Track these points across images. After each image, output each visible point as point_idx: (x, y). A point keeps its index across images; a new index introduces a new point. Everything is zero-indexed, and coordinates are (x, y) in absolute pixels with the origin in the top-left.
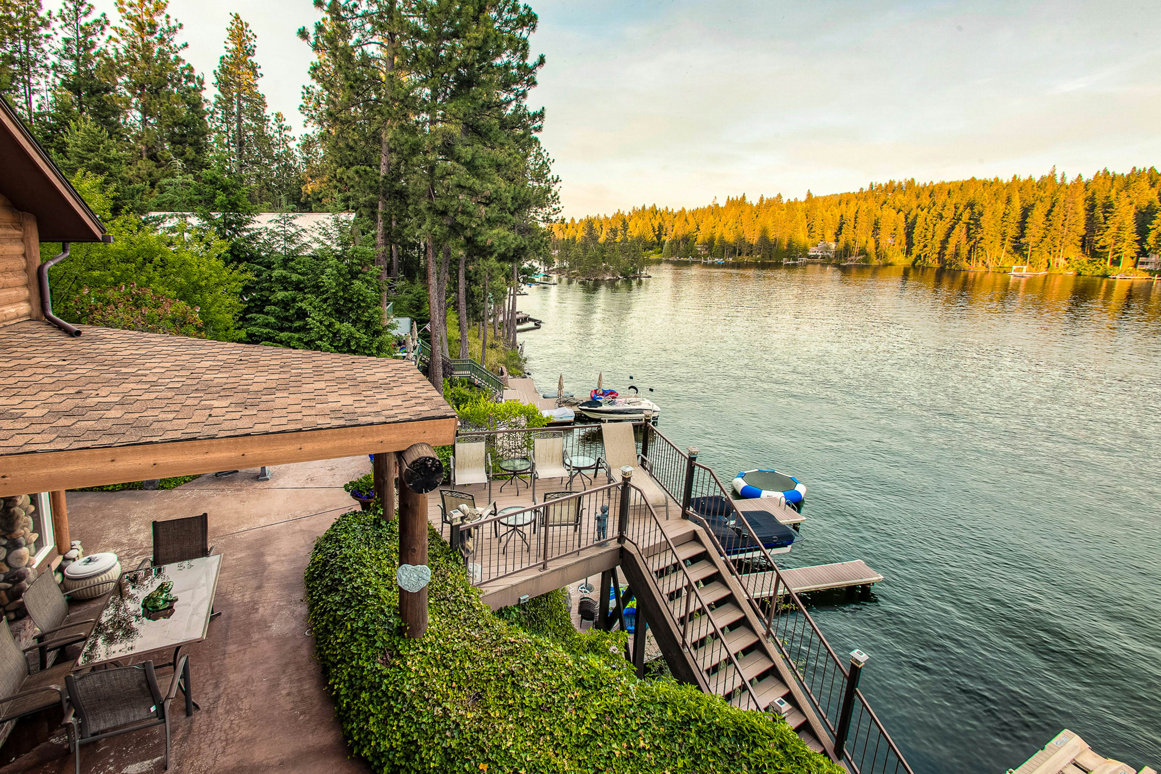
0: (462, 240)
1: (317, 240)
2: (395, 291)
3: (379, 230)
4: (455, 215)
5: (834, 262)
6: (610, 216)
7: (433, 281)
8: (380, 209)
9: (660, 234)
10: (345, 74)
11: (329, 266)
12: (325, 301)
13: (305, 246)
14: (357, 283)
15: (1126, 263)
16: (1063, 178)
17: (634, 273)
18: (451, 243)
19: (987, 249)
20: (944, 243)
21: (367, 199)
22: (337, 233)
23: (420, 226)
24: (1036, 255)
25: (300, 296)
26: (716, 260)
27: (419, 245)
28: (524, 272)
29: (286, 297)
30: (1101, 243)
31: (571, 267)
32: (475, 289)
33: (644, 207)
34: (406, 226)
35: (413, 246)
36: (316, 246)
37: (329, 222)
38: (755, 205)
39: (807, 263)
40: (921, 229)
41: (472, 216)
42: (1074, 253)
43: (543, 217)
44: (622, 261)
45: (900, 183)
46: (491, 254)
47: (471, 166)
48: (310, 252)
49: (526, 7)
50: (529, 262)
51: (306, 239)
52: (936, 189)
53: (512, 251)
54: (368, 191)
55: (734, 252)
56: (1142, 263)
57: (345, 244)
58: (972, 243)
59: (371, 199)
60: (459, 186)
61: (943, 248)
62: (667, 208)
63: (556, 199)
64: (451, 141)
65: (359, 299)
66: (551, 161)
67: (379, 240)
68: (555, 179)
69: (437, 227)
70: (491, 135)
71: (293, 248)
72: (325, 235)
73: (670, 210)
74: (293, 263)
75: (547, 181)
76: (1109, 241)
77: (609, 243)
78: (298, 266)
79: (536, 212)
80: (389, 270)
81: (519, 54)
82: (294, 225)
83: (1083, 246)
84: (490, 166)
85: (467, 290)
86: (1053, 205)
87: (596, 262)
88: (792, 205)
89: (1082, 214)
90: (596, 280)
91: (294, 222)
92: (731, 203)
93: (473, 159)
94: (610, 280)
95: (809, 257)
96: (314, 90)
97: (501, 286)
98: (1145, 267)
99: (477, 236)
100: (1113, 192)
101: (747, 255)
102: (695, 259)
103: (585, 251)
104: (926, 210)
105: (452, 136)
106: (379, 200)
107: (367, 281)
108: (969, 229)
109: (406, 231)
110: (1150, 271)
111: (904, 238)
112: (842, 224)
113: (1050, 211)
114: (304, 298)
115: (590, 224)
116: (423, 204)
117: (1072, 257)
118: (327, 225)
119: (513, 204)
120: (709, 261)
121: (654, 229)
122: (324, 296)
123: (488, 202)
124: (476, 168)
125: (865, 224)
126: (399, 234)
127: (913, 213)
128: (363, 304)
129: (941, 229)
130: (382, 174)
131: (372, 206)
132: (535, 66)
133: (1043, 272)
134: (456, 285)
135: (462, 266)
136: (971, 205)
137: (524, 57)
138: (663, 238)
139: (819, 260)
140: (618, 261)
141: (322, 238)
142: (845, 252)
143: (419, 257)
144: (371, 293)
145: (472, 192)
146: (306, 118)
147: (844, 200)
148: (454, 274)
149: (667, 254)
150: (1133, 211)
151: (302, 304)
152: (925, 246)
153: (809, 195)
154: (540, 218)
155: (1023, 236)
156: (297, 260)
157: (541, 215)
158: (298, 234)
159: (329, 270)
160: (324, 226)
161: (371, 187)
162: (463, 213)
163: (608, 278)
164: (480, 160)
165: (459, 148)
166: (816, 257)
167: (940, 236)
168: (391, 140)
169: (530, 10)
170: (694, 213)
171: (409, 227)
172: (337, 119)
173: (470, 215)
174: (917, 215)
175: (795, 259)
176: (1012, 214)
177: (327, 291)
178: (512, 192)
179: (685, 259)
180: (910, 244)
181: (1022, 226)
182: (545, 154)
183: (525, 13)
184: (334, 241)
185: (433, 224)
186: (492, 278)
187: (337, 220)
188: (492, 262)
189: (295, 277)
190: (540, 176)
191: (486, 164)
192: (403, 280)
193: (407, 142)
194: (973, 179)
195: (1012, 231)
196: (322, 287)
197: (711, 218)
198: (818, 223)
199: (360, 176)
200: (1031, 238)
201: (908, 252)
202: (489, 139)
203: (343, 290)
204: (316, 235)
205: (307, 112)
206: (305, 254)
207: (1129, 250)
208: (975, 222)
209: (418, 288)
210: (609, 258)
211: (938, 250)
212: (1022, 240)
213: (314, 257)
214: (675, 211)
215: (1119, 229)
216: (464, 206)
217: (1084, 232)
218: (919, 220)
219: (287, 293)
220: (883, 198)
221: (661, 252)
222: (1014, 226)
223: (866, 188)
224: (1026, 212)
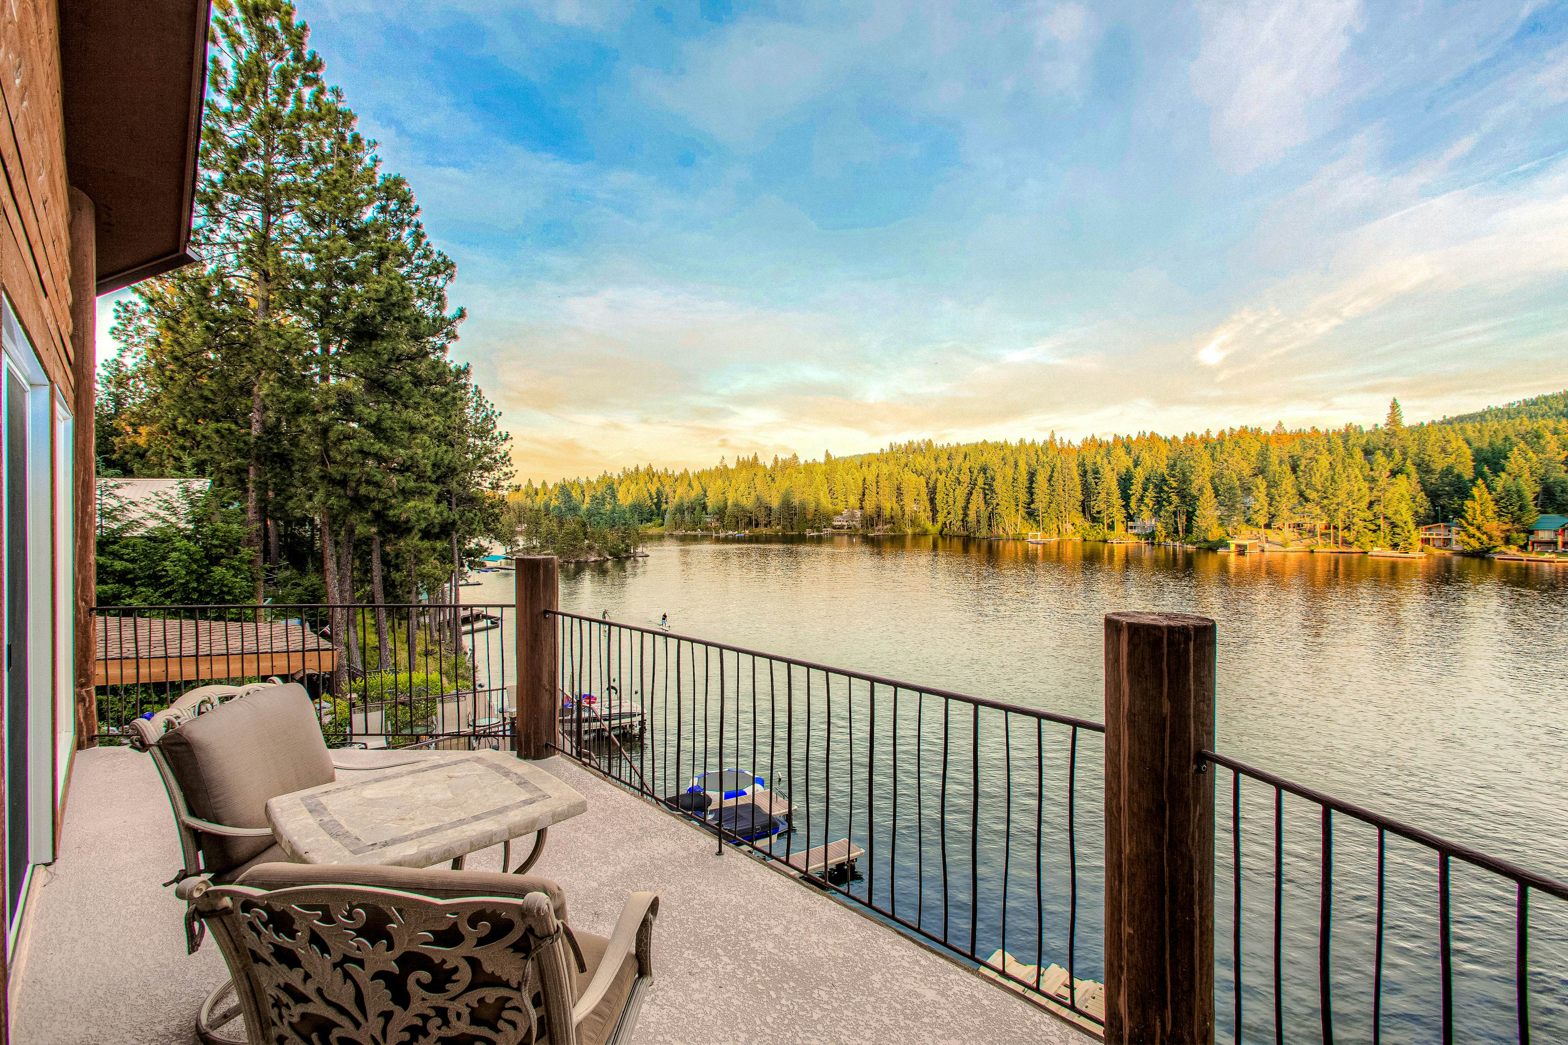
0: (369, 515)
1: (155, 516)
2: (275, 584)
3: (251, 504)
4: (358, 485)
5: (861, 532)
6: (594, 479)
7: (331, 565)
8: (252, 476)
9: (659, 502)
10: (198, 312)
11: (175, 550)
12: (168, 595)
13: (138, 523)
14: (218, 571)
15: (1119, 528)
16: (1062, 443)
17: (626, 551)
18: (353, 518)
19: (1004, 515)
20: (966, 508)
21: (233, 463)
22: (187, 506)
23: (310, 498)
24: (1047, 520)
25: (127, 590)
26: (730, 532)
27: (313, 520)
28: (469, 553)
29: (105, 592)
30: (1096, 509)
31: (542, 546)
32: (396, 576)
33: (637, 469)
34: (291, 498)
35: (302, 521)
36: (152, 524)
37: (174, 493)
38: (769, 467)
39: (833, 534)
40: (942, 494)
41: (380, 487)
42: (1079, 519)
43: (491, 484)
44: (609, 537)
45: (919, 444)
46: (409, 530)
47: (377, 429)
48: (142, 531)
49: (440, 255)
50: (476, 540)
51: (135, 514)
52: (953, 452)
53: (437, 526)
54: (234, 454)
55: (750, 523)
56: (1131, 528)
57: (198, 521)
58: (990, 509)
59: (239, 464)
60: (361, 451)
61: (966, 515)
62: (666, 470)
63: (506, 459)
64: (348, 401)
65: (222, 592)
66: (497, 413)
67: (251, 515)
68: (504, 435)
69: (333, 500)
70: (402, 392)
71: (116, 527)
72: (168, 509)
73: (670, 472)
74: (116, 547)
75: (493, 438)
76: (1103, 506)
77: (590, 514)
78: (124, 551)
79: (482, 476)
80: (266, 551)
81: (433, 304)
82: (115, 497)
83: (1083, 511)
84: (402, 429)
85: (385, 578)
86: (1053, 472)
87: (576, 539)
88: (810, 468)
89: (1077, 479)
90: (577, 562)
91: (117, 492)
92: (743, 465)
93: (379, 420)
94: (595, 561)
95: (834, 527)
96: (137, 309)
97: (433, 571)
98: (1135, 531)
99: (389, 509)
100: (1099, 458)
101: (766, 526)
102: (705, 533)
103: (561, 524)
104: (944, 474)
105: (350, 395)
106: (250, 465)
107: (233, 567)
108: (986, 495)
109: (290, 504)
110: (1138, 535)
111: (927, 504)
112: (865, 489)
113: (1051, 476)
114: (134, 593)
115: (564, 490)
116: (315, 471)
117: (1077, 522)
118: (171, 497)
119: (434, 472)
120: (722, 535)
121: (651, 495)
122: (167, 589)
123: (403, 469)
124: (383, 431)
125: (887, 489)
126: (280, 507)
127: (933, 478)
128: (228, 597)
129: (961, 493)
130: (254, 433)
131: (240, 473)
132: (455, 319)
133: (1055, 539)
134: (367, 570)
135: (375, 547)
136: (984, 470)
137: (440, 308)
138: (664, 506)
139: (845, 530)
140: (604, 538)
141: (162, 513)
142: (870, 521)
143: (313, 536)
144: (240, 583)
145: (380, 458)
146: (123, 345)
147: (864, 462)
148: (364, 558)
149: (670, 527)
150: (1115, 478)
151: (131, 601)
152: (949, 513)
153: (828, 455)
154: (487, 484)
155: (1032, 502)
156: (122, 543)
157: (489, 481)
158: (123, 509)
159: (174, 555)
160: (165, 497)
161: (238, 450)
162: (368, 482)
163: (593, 559)
164: (389, 422)
165: (359, 408)
166: (842, 527)
167: (961, 503)
168: (267, 395)
169: (445, 258)
170: (699, 477)
171: (295, 499)
172: (186, 363)
173: (378, 485)
174: (937, 480)
175: (819, 529)
176: (1020, 480)
177: (171, 583)
178: (433, 458)
179: (693, 533)
180: (934, 511)
181: (1031, 491)
182: (488, 406)
183: (440, 260)
184: (181, 517)
185: (328, 495)
186: (419, 562)
187: (186, 490)
188: (414, 540)
189: (118, 565)
190: (482, 433)
191: (396, 426)
192: (287, 568)
193: (289, 398)
194: (985, 442)
195: (1023, 497)
196: (162, 577)
197: (719, 482)
198: (838, 487)
199: (222, 437)
200: (1040, 505)
201: (934, 520)
202: (401, 397)
203: (197, 580)
204: (153, 509)
205: (124, 338)
206: (136, 534)
207: (1119, 516)
208: (989, 489)
209: (312, 579)
210: (593, 533)
211: (961, 517)
212: (1032, 506)
213: (149, 539)
214: (677, 473)
215: (1108, 494)
216: (368, 475)
217: (1081, 498)
218: (939, 485)
219: (105, 587)
220: (904, 460)
221: (662, 525)
222: (1024, 491)
223: (887, 448)
224: (1032, 476)
